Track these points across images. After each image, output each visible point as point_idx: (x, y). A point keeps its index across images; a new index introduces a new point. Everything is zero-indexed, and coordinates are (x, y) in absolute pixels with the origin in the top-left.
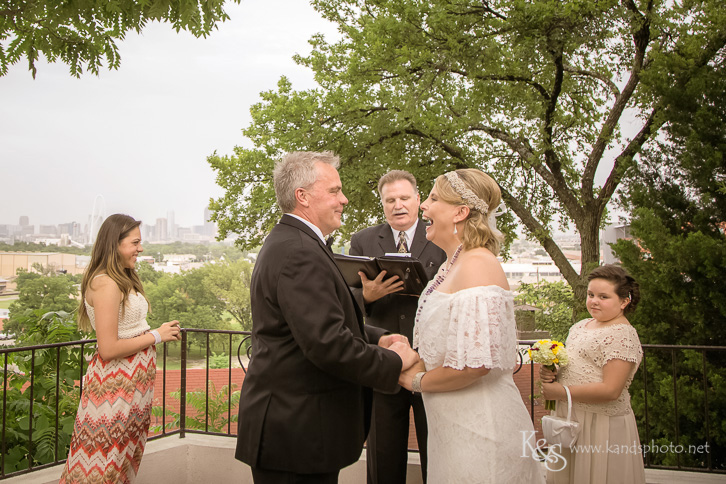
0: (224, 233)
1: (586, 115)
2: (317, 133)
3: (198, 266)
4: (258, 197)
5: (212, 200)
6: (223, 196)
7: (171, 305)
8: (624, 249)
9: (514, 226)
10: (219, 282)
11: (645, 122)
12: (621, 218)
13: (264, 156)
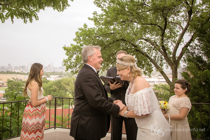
0: (67, 69)
1: (173, 35)
2: (95, 40)
3: (60, 78)
4: (77, 58)
5: (64, 59)
6: (67, 58)
7: (52, 90)
8: (185, 75)
9: (152, 68)
10: (66, 83)
11: (191, 37)
12: (184, 65)
13: (79, 47)
